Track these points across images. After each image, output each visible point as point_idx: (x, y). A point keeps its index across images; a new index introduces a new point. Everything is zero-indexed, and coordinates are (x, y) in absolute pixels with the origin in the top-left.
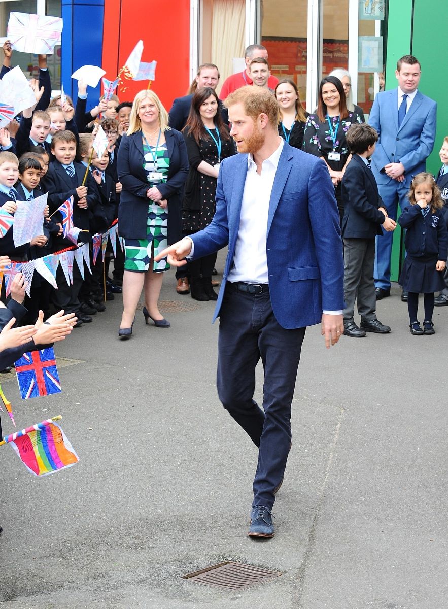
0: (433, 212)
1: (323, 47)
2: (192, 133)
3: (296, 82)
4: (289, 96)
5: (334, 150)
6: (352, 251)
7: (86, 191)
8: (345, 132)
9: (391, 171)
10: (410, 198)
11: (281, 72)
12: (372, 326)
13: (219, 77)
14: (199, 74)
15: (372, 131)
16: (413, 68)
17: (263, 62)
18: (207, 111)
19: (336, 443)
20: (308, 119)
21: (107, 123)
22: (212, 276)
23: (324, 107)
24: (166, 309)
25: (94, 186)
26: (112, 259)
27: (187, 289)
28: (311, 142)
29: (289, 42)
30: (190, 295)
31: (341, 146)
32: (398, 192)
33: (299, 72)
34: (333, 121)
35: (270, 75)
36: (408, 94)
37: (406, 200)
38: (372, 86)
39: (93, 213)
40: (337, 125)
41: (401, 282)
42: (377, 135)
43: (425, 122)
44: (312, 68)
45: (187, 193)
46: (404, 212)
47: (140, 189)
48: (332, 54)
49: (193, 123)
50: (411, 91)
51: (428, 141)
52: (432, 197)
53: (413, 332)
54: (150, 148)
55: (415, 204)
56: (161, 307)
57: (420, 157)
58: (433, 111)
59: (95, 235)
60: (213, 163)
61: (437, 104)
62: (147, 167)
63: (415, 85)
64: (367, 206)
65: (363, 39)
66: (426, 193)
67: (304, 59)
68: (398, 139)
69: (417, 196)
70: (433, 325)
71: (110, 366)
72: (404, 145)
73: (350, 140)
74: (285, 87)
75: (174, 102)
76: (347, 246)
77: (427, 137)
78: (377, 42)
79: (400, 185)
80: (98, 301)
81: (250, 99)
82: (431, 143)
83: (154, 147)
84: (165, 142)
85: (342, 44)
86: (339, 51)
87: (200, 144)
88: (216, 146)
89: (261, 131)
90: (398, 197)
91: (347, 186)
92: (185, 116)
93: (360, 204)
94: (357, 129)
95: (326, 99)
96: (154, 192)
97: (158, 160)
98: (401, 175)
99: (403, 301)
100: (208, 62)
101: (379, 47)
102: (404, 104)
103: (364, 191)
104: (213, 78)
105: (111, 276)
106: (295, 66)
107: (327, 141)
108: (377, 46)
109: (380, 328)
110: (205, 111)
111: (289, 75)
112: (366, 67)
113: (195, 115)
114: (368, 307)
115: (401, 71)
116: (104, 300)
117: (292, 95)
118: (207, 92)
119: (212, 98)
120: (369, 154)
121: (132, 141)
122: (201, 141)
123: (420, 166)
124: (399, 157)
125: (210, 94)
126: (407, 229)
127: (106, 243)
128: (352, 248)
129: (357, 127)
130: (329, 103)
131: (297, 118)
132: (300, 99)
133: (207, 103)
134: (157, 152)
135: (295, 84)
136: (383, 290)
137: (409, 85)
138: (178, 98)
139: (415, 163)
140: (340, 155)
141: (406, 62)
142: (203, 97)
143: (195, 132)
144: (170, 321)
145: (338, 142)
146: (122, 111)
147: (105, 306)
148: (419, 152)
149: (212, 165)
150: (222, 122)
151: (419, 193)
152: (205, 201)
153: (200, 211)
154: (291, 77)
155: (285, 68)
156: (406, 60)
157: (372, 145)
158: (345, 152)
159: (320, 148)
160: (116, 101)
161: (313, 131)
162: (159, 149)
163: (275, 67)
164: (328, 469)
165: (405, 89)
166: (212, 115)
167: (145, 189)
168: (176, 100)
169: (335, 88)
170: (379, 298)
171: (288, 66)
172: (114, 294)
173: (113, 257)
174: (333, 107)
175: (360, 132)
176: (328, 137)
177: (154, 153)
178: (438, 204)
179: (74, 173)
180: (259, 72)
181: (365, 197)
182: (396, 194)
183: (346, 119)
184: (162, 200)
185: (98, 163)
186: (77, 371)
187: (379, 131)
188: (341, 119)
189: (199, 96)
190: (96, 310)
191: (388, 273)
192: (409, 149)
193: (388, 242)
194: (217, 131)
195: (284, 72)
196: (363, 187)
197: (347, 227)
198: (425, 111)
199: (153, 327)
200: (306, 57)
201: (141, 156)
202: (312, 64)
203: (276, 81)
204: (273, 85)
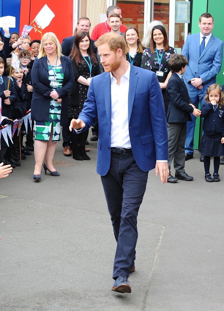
0: (220, 108)
1: (154, 8)
2: (74, 59)
3: (138, 28)
4: (134, 37)
5: (160, 70)
6: (172, 130)
7: (10, 93)
8: (167, 59)
9: (195, 82)
10: (206, 99)
11: (128, 22)
12: (182, 176)
13: (90, 25)
14: (78, 23)
15: (184, 58)
16: (209, 20)
17: (117, 16)
18: (84, 46)
19: (160, 247)
20: (144, 51)
21: (24, 52)
22: (86, 145)
23: (154, 44)
24: (58, 165)
25: (15, 90)
26: (25, 134)
27: (70, 153)
28: (146, 65)
29: (134, 4)
30: (72, 157)
31: (164, 67)
32: (199, 96)
33: (139, 23)
34: (160, 52)
35: (121, 24)
36: (206, 37)
37: (204, 100)
38: (184, 31)
39: (13, 107)
40: (162, 55)
41: (200, 149)
42: (187, 60)
43: (216, 54)
44: (147, 20)
45: (71, 95)
46: (202, 107)
47: (46, 91)
48: (159, 12)
49: (75, 53)
50: (208, 34)
51: (217, 65)
52: (220, 99)
53: (207, 180)
54: (52, 67)
55: (209, 102)
56: (54, 164)
57: (212, 75)
58: (221, 47)
59: (15, 120)
60: (87, 77)
61: (223, 43)
62: (50, 78)
63: (210, 30)
64: (182, 103)
65: (178, 3)
66: (216, 96)
67: (142, 15)
68: (199, 64)
69: (210, 98)
70: (219, 176)
71: (23, 199)
72: (203, 67)
73: (171, 64)
74: (131, 32)
75: (63, 40)
76: (169, 128)
77: (217, 62)
78: (187, 5)
79: (200, 91)
80: (16, 160)
81: (112, 41)
82: (219, 66)
83: (54, 67)
84: (60, 63)
85: (165, 6)
86: (164, 10)
87: (79, 66)
88: (89, 67)
89: (119, 59)
90: (199, 98)
91: (169, 91)
92: (70, 49)
93: (178, 102)
94: (176, 57)
95: (155, 39)
96: (54, 94)
97: (57, 74)
98: (201, 85)
99: (201, 161)
100: (84, 16)
101: (188, 8)
102: (204, 42)
103: (180, 94)
104: (87, 26)
105: (24, 145)
106: (137, 19)
107: (156, 64)
108: (187, 7)
109: (187, 177)
110: (82, 46)
111: (133, 25)
112: (180, 20)
113: (76, 48)
114: (180, 165)
115: (201, 22)
116: (20, 159)
117: (135, 36)
118: (83, 34)
119: (86, 38)
120: (182, 72)
121: (40, 63)
122: (79, 64)
123: (213, 80)
124: (199, 74)
125: (85, 36)
126: (204, 118)
127: (21, 125)
128: (172, 129)
129: (175, 56)
130: (157, 42)
131: (138, 50)
132: (140, 39)
133: (83, 41)
134: (56, 70)
135: (137, 29)
136: (189, 154)
137: (206, 30)
138: (65, 38)
139: (209, 78)
140: (163, 73)
141: (204, 17)
142: (81, 37)
143: (76, 58)
144: (59, 172)
145: (162, 65)
146: (33, 45)
147: (21, 163)
148: (212, 72)
149: (86, 78)
150: (92, 52)
151: (211, 96)
152: (82, 100)
153: (78, 106)
154: (134, 26)
155: (131, 20)
156: (204, 16)
157: (184, 67)
158: (166, 71)
159: (151, 68)
160: (29, 39)
161: (147, 58)
162: (57, 68)
163: (125, 19)
164: (154, 262)
165: (204, 33)
166: (86, 48)
167: (49, 92)
168: (64, 39)
169: (161, 32)
170: (187, 159)
171: (132, 19)
172: (26, 156)
173: (26, 134)
174: (160, 44)
175: (177, 59)
176: (156, 62)
177: (54, 70)
178: (223, 103)
179: (3, 82)
180: (115, 22)
181: (180, 97)
182: (198, 97)
183: (167, 51)
184: (59, 98)
185: (16, 77)
186: (4, 202)
187: (188, 58)
188: (164, 51)
189: (79, 37)
190: (15, 165)
191: (192, 144)
192: (206, 69)
193: (192, 125)
194: (89, 58)
195: (130, 22)
196: (179, 92)
197: (170, 116)
198: (216, 46)
199: (49, 176)
200: (143, 13)
201: (46, 72)
202: (147, 17)
203: (125, 28)
204: (123, 30)
